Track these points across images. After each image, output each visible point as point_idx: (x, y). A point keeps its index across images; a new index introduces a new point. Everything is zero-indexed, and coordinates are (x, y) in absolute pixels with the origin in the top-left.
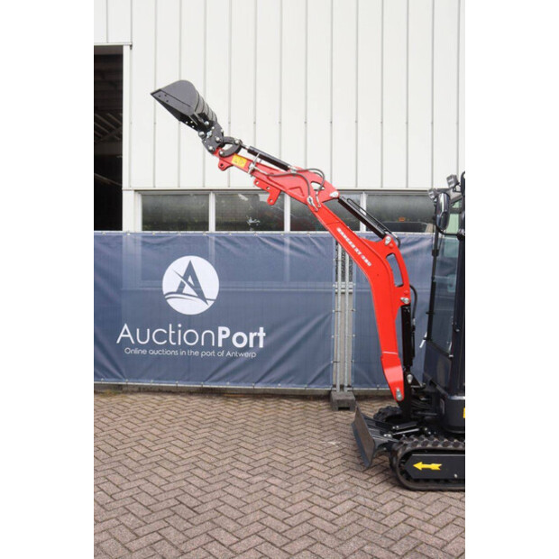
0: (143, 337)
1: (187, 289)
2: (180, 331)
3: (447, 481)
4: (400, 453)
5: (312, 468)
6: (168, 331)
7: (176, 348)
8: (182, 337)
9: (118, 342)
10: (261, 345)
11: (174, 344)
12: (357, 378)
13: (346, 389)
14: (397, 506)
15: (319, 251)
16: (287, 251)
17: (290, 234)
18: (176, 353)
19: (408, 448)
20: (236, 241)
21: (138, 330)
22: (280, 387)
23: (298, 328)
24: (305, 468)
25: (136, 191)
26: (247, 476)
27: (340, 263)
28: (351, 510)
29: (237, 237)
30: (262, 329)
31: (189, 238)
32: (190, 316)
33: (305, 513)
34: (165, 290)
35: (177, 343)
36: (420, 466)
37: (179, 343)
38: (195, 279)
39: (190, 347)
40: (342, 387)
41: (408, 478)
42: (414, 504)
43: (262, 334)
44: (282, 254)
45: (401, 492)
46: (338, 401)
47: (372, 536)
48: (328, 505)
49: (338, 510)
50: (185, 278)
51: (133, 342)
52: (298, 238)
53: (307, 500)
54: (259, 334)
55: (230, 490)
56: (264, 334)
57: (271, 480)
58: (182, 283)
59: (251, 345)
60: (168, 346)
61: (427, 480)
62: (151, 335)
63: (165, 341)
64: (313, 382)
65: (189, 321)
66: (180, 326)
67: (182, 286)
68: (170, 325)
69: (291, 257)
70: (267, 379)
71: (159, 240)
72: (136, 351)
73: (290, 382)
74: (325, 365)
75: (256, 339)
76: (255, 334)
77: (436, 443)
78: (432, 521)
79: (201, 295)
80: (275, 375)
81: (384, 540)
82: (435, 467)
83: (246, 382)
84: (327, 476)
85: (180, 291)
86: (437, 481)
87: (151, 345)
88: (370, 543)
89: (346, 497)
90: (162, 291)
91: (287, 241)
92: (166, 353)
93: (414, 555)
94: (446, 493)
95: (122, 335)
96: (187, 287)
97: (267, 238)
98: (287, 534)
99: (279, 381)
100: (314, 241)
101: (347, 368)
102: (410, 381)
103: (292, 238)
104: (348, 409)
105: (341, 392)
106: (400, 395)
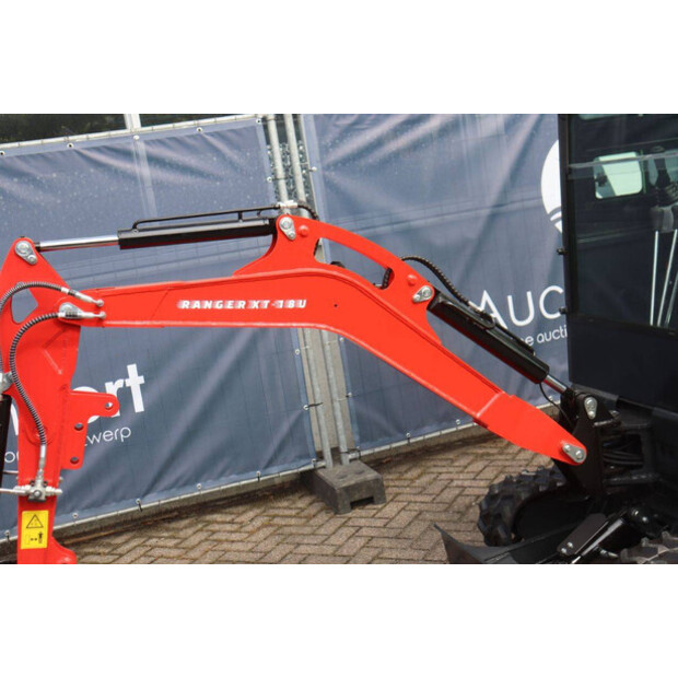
10: (139, 407)
12: (365, 430)
13: (346, 458)
15: (231, 163)
16: (145, 171)
17: (142, 135)
20: (23, 166)
22: (203, 489)
27: (282, 184)
29: (21, 157)
30: (132, 369)
40: (336, 452)
43: (134, 380)
44: (132, 178)
46: (347, 489)
52: (175, 139)
54: (129, 383)
56: (141, 380)
64: (270, 464)
69: (158, 185)
70: (168, 480)
73: (222, 474)
74: (293, 417)
75: (125, 395)
76: (119, 383)
80: (184, 467)
83: (120, 500)
91: (142, 148)
97: (98, 149)
101: (338, 414)
102: (592, 413)
103: (161, 142)
104: (370, 501)
105: (339, 469)
106: (578, 452)
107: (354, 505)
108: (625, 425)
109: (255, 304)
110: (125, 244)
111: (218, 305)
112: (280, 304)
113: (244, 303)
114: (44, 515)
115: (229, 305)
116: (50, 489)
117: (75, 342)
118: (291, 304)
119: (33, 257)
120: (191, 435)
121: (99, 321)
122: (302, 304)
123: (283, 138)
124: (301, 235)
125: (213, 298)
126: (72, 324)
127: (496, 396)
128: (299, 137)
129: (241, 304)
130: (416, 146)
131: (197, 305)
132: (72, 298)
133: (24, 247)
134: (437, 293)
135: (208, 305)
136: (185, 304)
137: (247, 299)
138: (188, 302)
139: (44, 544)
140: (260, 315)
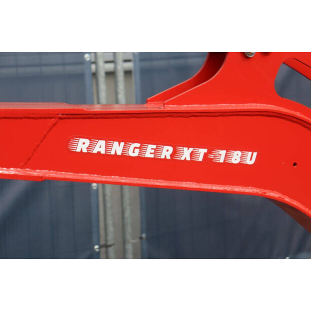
109: (186, 154)
111: (133, 150)
112: (221, 155)
113: (171, 149)
115: (149, 151)
118: (236, 157)
122: (250, 158)
129: (166, 152)
131: (100, 147)
136: (82, 145)
137: (175, 143)
138: (87, 141)
140: (190, 169)
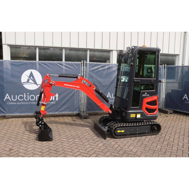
0: (14, 98)
1: (31, 81)
2: (28, 96)
3: (126, 135)
4: (114, 128)
5: (85, 136)
6: (24, 96)
7: (27, 101)
8: (29, 98)
9: (4, 100)
10: (57, 99)
11: (26, 100)
12: (88, 109)
13: (85, 112)
14: (115, 143)
15: (76, 68)
16: (64, 67)
17: (64, 63)
18: (27, 103)
19: (116, 127)
20: (48, 64)
21: (12, 96)
22: (64, 113)
23: (69, 94)
24: (83, 136)
25: (8, 45)
26: (66, 140)
28: (103, 145)
30: (57, 94)
31: (30, 63)
32: (32, 90)
33: (91, 148)
34: (22, 81)
35: (27, 99)
36: (119, 131)
37: (28, 100)
38: (33, 77)
39: (32, 101)
40: (83, 112)
41: (116, 135)
42: (119, 142)
43: (57, 96)
44: (62, 68)
45: (114, 139)
46: (84, 116)
47: (112, 151)
48: (96, 145)
49: (99, 145)
50: (30, 77)
51: (10, 100)
52: (69, 64)
53: (89, 144)
54: (56, 96)
55: (64, 144)
57: (75, 140)
58: (28, 79)
59: (54, 100)
60: (24, 101)
61: (120, 135)
62: (17, 97)
63: (23, 99)
64: (74, 111)
65: (31, 92)
66: (28, 94)
67: (28, 80)
68: (25, 94)
69: (65, 70)
70: (59, 110)
71: (19, 64)
72: (12, 103)
73: (67, 111)
74: (78, 105)
75: (55, 98)
77: (120, 125)
78: (126, 145)
79: (35, 83)
80: (62, 109)
81: (116, 151)
82: (123, 131)
83: (52, 112)
84: (91, 138)
85: (28, 81)
86: (123, 135)
87: (18, 101)
88: (112, 153)
89: (100, 142)
90: (21, 82)
91: (64, 64)
92: (23, 103)
93: (125, 154)
94: (126, 138)
95: (6, 98)
96: (30, 80)
98: (89, 153)
99: (63, 111)
100: (74, 65)
101: (85, 106)
102: (113, 108)
103: (67, 64)
104: (86, 118)
105: (83, 114)
106: (111, 112)
107: (84, 118)
108: (118, 110)
109: (73, 86)
110: (59, 76)
111: (69, 85)
114: (44, 107)
115: (70, 86)
116: (45, 104)
117: (51, 87)
118: (78, 87)
119: (48, 76)
120: (63, 105)
121: (55, 85)
123: (84, 66)
124: (80, 79)
125: (67, 84)
126: (51, 85)
127: (101, 103)
128: (86, 66)
130: (104, 70)
132: (52, 81)
133: (48, 75)
134: (96, 89)
135: (68, 85)
136: (65, 85)
137: (73, 85)
139: (44, 110)
140: (74, 87)
